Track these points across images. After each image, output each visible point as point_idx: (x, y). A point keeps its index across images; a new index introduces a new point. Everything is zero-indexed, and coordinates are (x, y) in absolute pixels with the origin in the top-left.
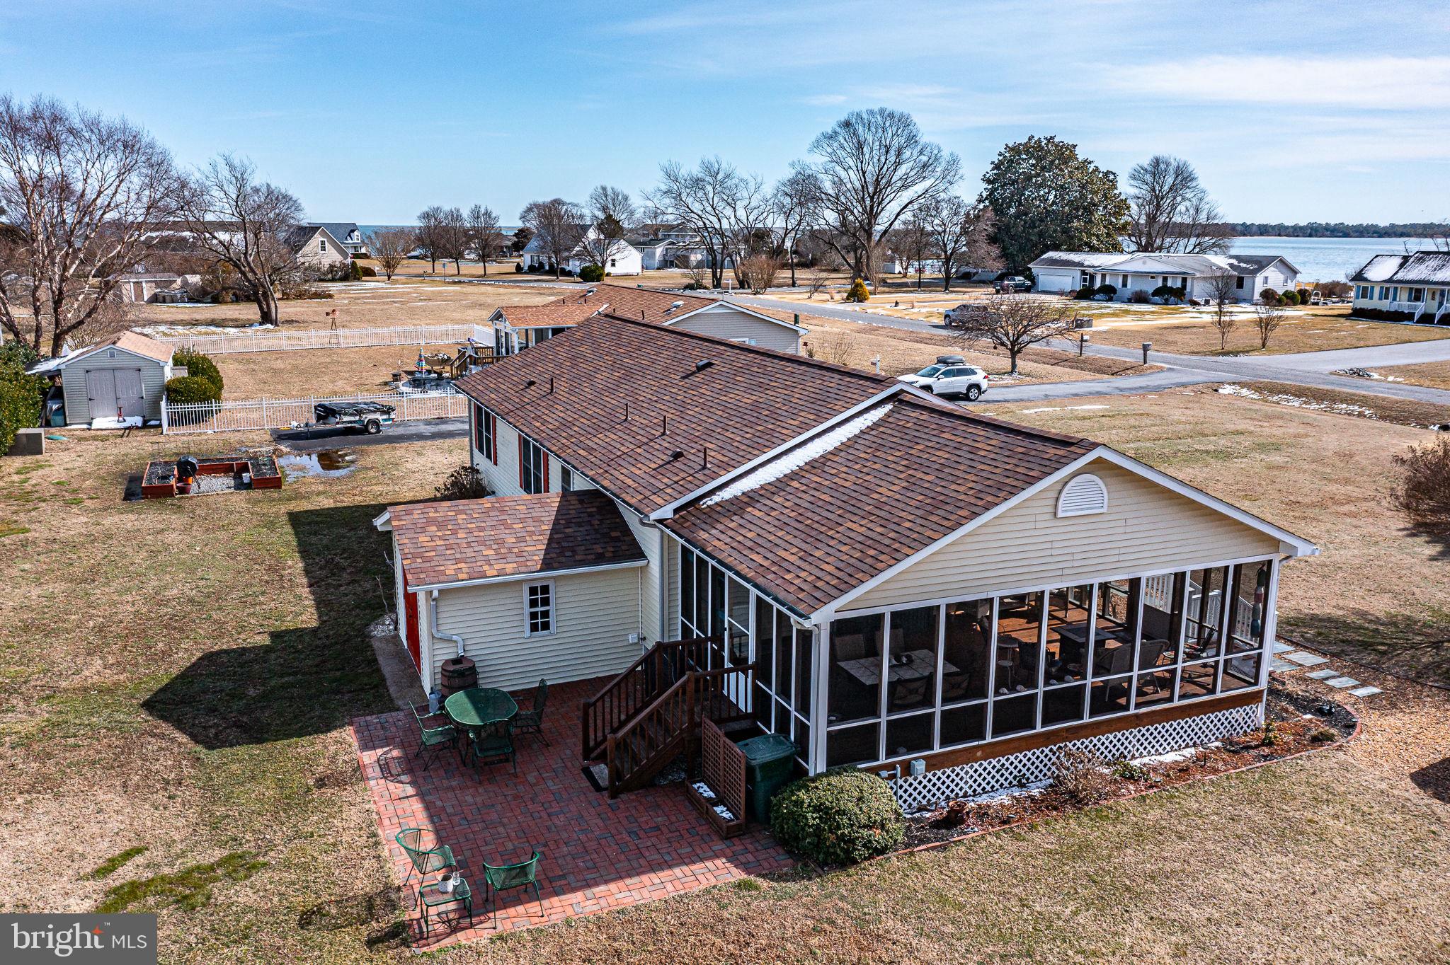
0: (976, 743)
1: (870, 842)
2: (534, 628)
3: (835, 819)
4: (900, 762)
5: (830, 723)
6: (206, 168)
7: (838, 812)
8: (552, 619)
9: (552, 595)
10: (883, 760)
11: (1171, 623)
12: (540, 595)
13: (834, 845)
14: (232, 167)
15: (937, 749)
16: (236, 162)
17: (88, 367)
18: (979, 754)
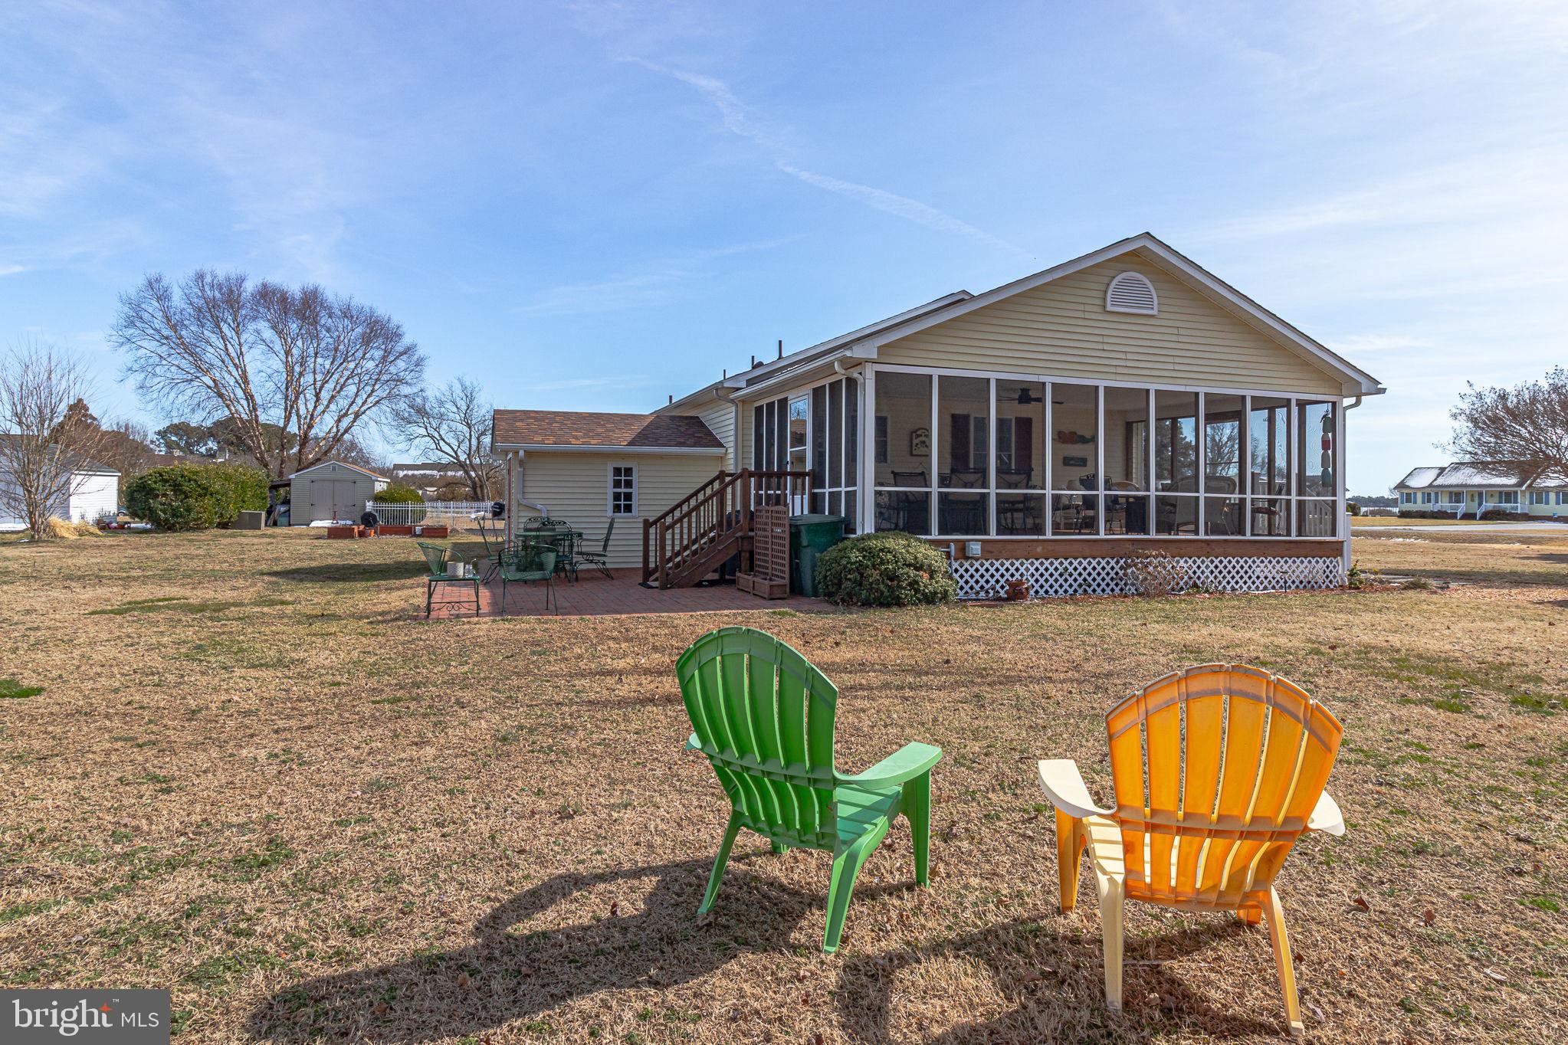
0: (1036, 537)
1: (917, 582)
2: (617, 508)
3: (878, 555)
4: (955, 541)
5: (878, 483)
6: (444, 388)
7: (882, 550)
8: (634, 503)
9: (635, 478)
10: (935, 535)
11: (1240, 509)
12: (623, 477)
13: (877, 582)
14: (464, 388)
15: (993, 535)
16: (468, 384)
17: (313, 478)
18: (1039, 549)
